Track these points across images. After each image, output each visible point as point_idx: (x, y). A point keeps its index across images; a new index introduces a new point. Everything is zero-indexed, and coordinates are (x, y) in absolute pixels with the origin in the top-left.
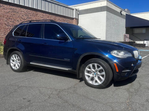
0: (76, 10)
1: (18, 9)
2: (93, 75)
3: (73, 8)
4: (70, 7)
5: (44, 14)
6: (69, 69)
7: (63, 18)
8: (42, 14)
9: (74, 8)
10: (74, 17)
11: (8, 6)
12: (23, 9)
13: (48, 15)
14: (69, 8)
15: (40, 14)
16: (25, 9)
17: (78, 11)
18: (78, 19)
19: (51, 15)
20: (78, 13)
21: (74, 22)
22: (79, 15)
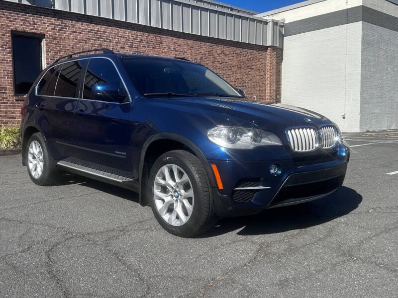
0: (275, 23)
1: (110, 30)
2: (172, 196)
3: (265, 18)
4: (258, 16)
5: (180, 41)
6: (128, 179)
7: (235, 49)
8: (175, 40)
9: (268, 18)
10: (269, 43)
11: (85, 26)
12: (122, 32)
13: (191, 41)
14: (254, 20)
15: (168, 41)
16: (127, 31)
17: (282, 26)
18: (282, 49)
19: (198, 43)
20: (280, 33)
21: (268, 57)
22: (283, 36)
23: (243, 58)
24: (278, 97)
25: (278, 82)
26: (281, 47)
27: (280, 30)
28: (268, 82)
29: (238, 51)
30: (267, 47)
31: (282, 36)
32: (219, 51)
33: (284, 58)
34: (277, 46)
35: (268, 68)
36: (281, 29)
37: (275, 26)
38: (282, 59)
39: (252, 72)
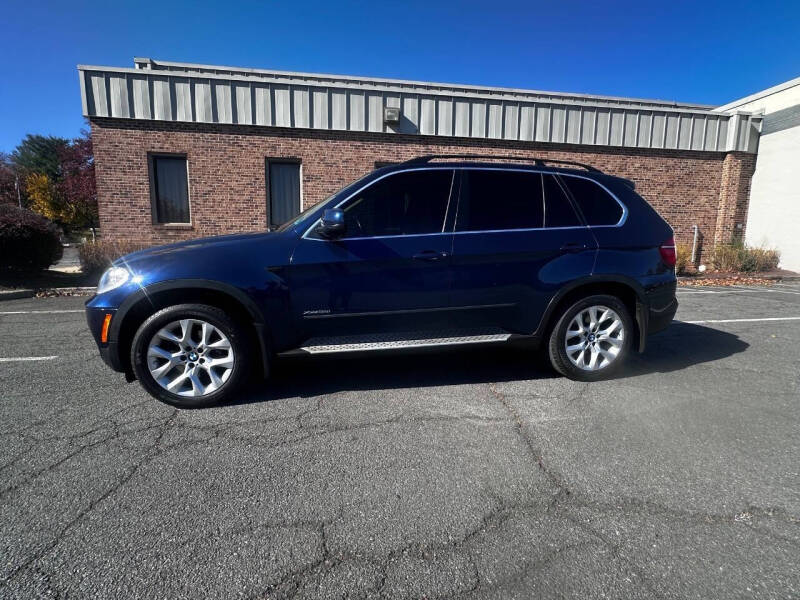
0: (744, 117)
3: (727, 112)
4: (719, 110)
9: (733, 111)
10: (729, 148)
17: (759, 120)
20: (753, 130)
21: (726, 167)
22: (760, 135)
23: (678, 172)
24: (740, 226)
25: (742, 205)
26: (753, 152)
27: (752, 126)
28: (722, 204)
29: (671, 162)
30: (726, 154)
31: (756, 136)
32: (637, 165)
33: (757, 167)
34: (746, 150)
35: (724, 184)
36: (755, 124)
37: (744, 122)
38: (754, 170)
39: (693, 191)
